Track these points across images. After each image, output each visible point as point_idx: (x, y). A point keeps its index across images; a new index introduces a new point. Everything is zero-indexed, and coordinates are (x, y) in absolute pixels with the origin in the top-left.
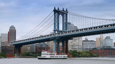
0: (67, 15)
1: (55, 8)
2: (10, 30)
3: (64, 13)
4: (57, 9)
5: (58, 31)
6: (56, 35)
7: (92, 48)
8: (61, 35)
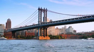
0: (46, 12)
1: (39, 8)
2: (7, 21)
3: (45, 11)
4: (40, 8)
5: (41, 22)
6: (40, 25)
7: (60, 33)
8: (43, 25)
